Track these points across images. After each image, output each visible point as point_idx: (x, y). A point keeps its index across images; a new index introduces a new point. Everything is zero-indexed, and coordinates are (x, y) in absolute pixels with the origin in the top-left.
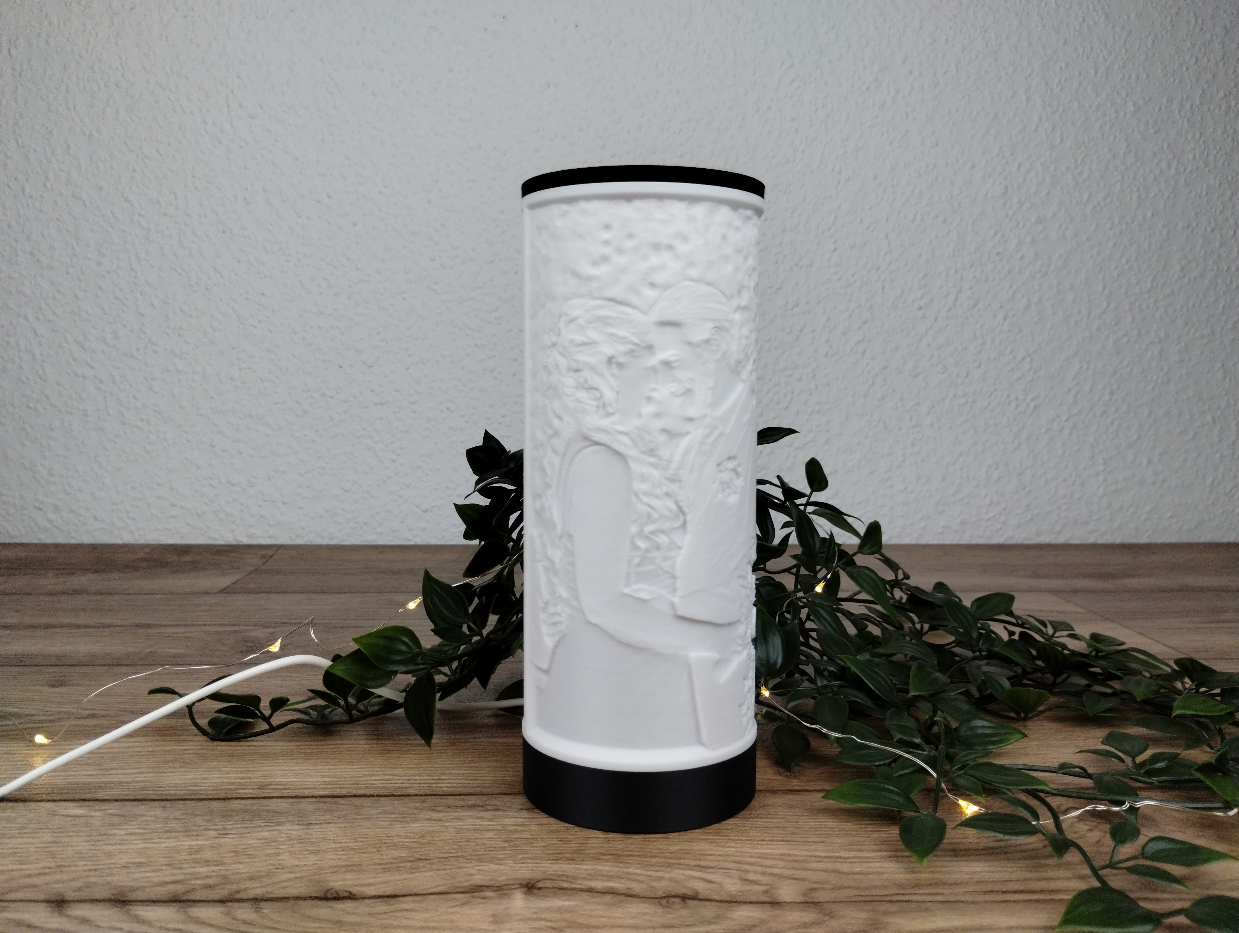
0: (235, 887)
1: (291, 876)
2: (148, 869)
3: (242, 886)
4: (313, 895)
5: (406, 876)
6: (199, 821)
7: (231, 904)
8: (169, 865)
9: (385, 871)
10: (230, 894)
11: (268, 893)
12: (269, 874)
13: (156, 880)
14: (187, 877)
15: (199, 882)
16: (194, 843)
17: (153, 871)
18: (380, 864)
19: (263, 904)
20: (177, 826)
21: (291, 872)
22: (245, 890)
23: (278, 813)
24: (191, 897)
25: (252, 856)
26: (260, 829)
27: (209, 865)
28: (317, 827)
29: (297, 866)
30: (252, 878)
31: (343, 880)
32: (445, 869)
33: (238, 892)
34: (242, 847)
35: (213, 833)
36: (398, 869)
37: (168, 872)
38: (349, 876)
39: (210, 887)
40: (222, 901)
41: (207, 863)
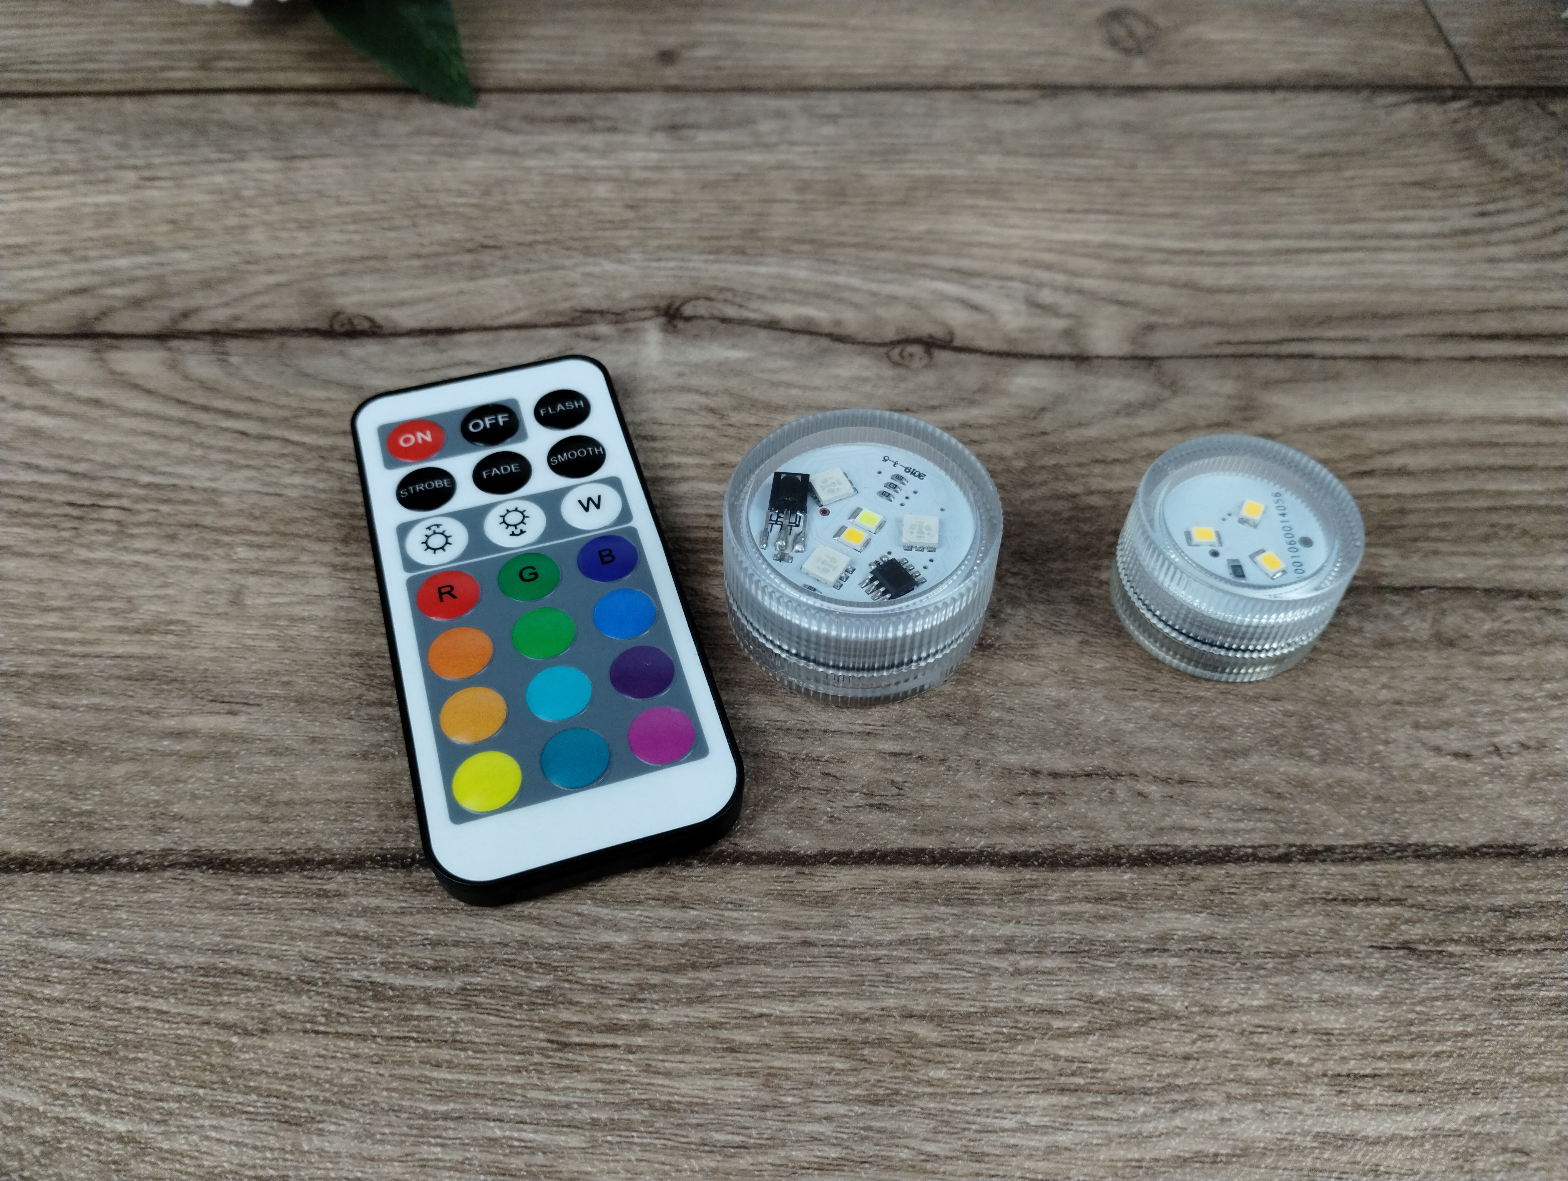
0: (178, 304)
1: (272, 279)
2: (32, 260)
3: (193, 303)
4: (312, 325)
5: (464, 285)
6: (105, 144)
7: (175, 343)
8: (66, 251)
9: (428, 271)
10: (174, 321)
11: (237, 318)
12: (235, 275)
13: (47, 285)
14: (97, 280)
15: (118, 291)
16: (102, 199)
17: (41, 266)
18: (418, 256)
19: (232, 345)
20: (71, 157)
21: (270, 272)
22: (196, 310)
23: (235, 128)
24: (108, 325)
25: (202, 233)
26: (207, 168)
27: (131, 253)
28: (304, 164)
29: (279, 257)
30: (207, 285)
31: (360, 291)
32: (528, 271)
33: (185, 315)
34: (183, 210)
35: (131, 176)
36: (449, 268)
37: (66, 268)
38: (368, 282)
39: (137, 303)
40: (161, 337)
41: (129, 246)
